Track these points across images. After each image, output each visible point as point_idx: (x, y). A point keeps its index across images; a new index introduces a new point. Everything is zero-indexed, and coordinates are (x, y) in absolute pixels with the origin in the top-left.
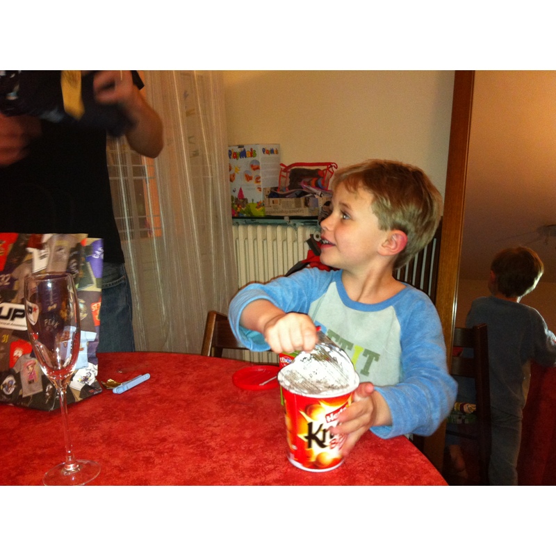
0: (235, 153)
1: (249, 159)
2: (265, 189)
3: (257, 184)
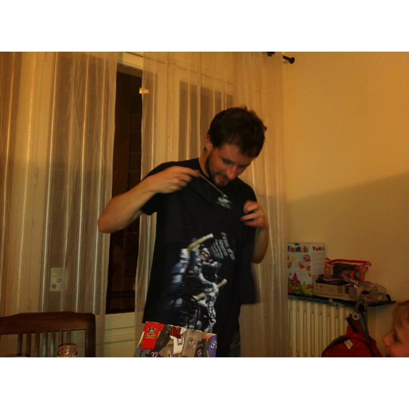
0: (292, 248)
1: (303, 254)
2: (314, 276)
3: (308, 272)
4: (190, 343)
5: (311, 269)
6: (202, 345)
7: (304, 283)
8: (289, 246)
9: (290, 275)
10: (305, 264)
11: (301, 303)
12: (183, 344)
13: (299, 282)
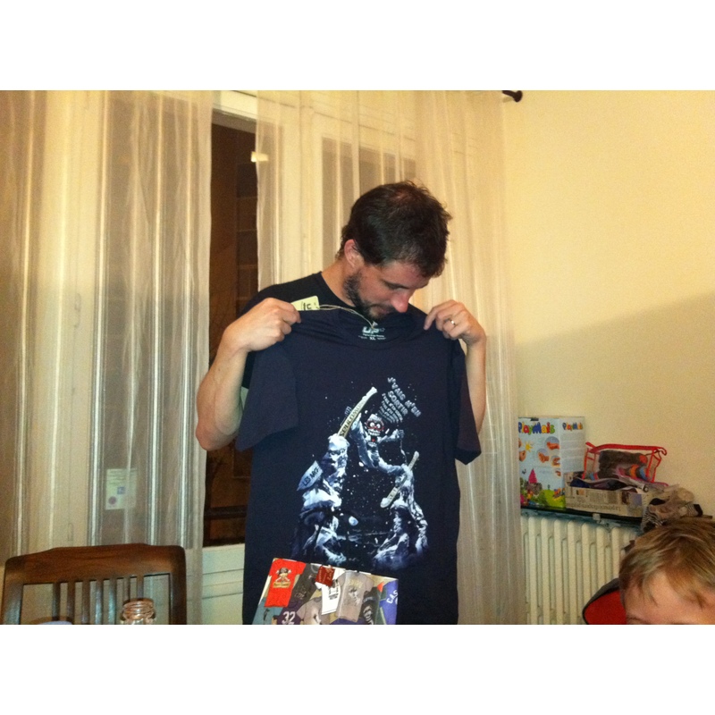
0: (526, 427)
1: (545, 436)
2: (566, 474)
3: (556, 467)
4: (351, 594)
5: (560, 461)
6: (371, 598)
7: (549, 486)
8: (520, 424)
9: (524, 473)
10: (550, 454)
11: (544, 522)
12: (339, 596)
13: (539, 486)
